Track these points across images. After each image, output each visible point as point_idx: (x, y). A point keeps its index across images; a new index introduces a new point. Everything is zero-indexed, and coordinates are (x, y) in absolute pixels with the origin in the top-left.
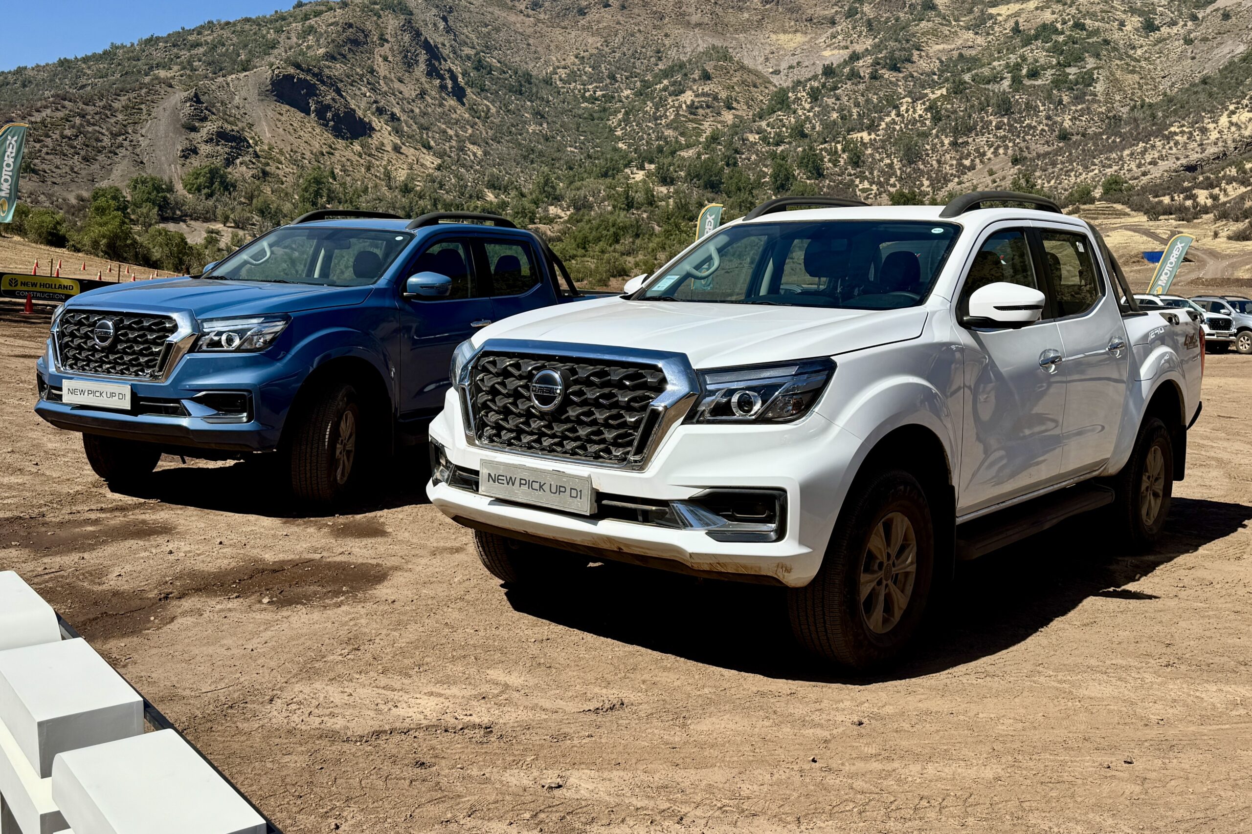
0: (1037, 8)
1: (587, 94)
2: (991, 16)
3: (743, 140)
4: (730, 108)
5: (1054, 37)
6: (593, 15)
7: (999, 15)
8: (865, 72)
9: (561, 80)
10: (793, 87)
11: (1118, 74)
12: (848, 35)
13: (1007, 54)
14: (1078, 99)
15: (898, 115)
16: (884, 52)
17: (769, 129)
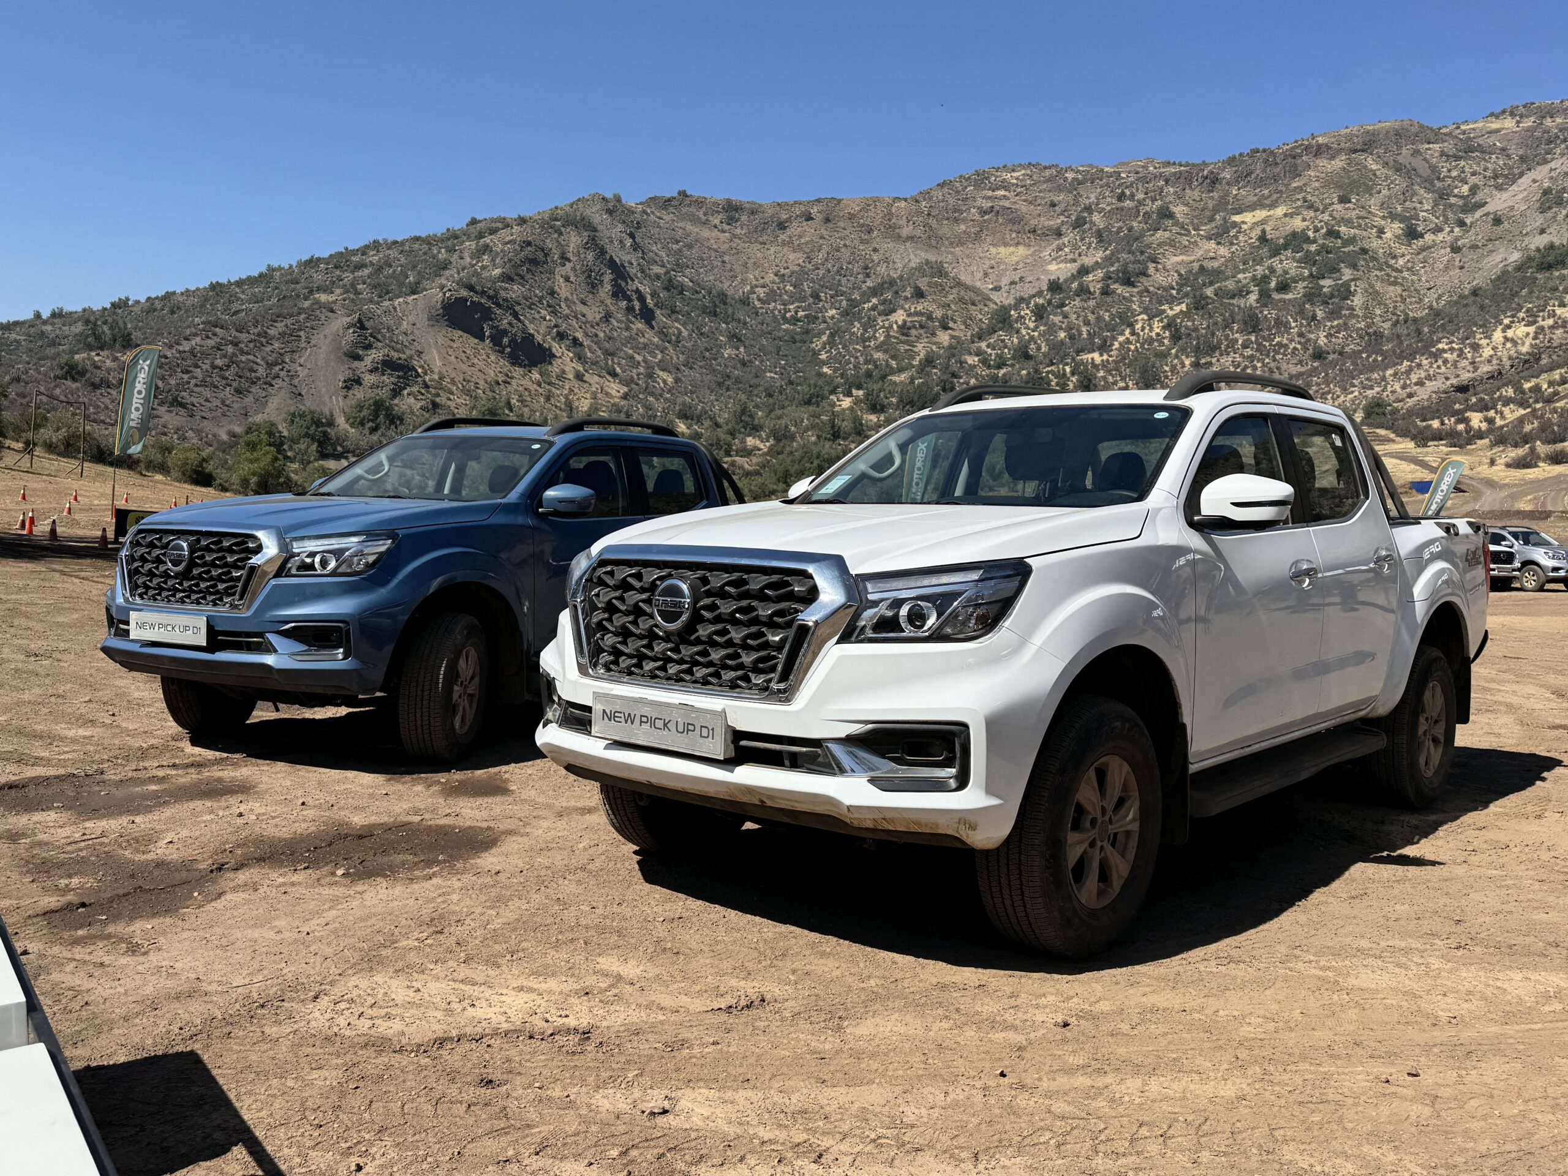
0: (1285, 215)
1: (788, 315)
2: (1235, 225)
3: (961, 363)
4: (945, 327)
5: (1305, 246)
6: (794, 229)
7: (1244, 222)
8: (1096, 288)
9: (759, 300)
10: (1015, 304)
11: (1378, 286)
12: (1075, 247)
13: (1253, 266)
14: (1333, 314)
15: (1133, 333)
16: (1116, 265)
17: (989, 351)
